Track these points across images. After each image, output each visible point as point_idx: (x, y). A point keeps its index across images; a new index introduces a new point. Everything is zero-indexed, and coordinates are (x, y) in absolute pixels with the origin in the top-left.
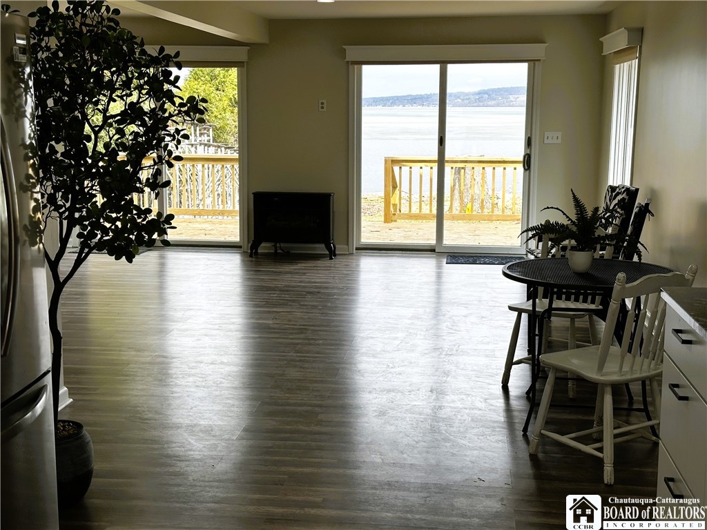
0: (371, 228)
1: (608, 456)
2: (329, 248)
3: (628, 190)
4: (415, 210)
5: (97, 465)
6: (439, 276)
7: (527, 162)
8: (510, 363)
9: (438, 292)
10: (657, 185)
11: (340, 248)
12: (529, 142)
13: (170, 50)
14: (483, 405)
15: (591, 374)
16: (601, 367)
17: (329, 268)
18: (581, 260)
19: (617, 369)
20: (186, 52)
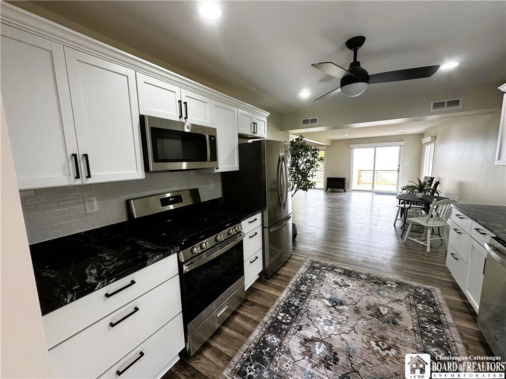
0: (354, 186)
1: (428, 245)
2: (344, 190)
3: (431, 178)
4: (366, 182)
5: (298, 233)
6: (373, 197)
7: (398, 170)
8: (396, 220)
9: (372, 201)
10: (440, 176)
11: (347, 190)
12: (399, 166)
13: (317, 148)
14: (389, 229)
15: (424, 224)
16: (427, 223)
17: (344, 194)
18: (420, 195)
19: (432, 223)
20: (320, 148)
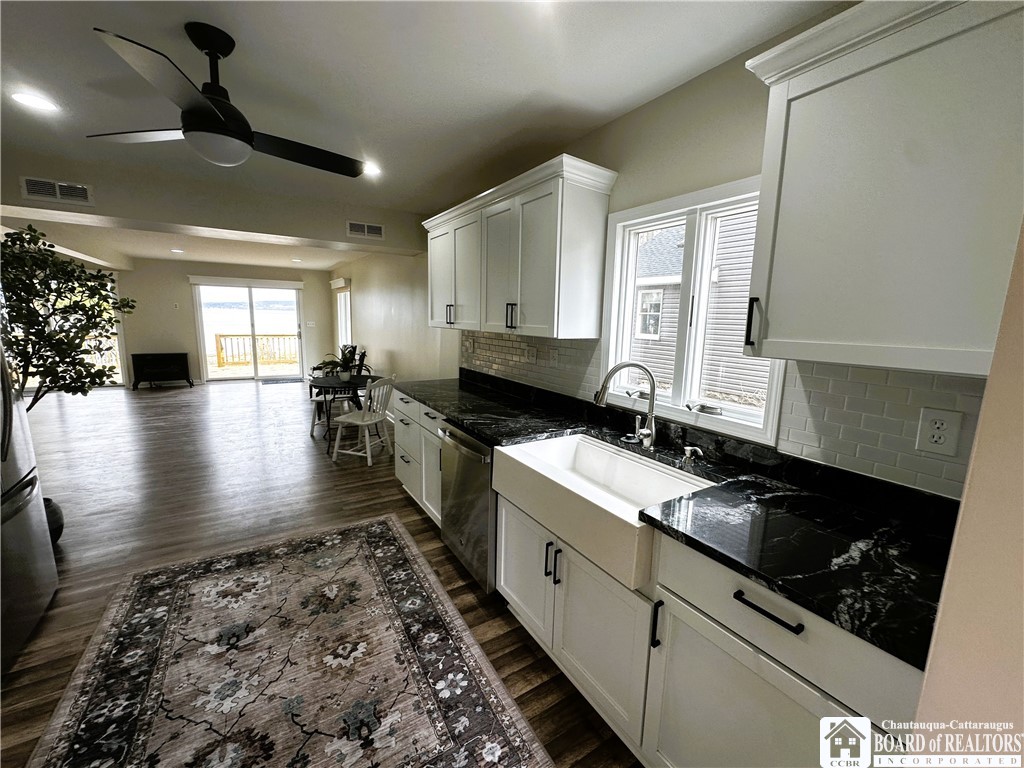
0: (212, 370)
2: (189, 382)
3: (352, 347)
4: (236, 360)
7: (300, 335)
8: (314, 425)
12: (299, 326)
16: (363, 419)
17: (191, 392)
18: (345, 376)
19: (369, 419)
